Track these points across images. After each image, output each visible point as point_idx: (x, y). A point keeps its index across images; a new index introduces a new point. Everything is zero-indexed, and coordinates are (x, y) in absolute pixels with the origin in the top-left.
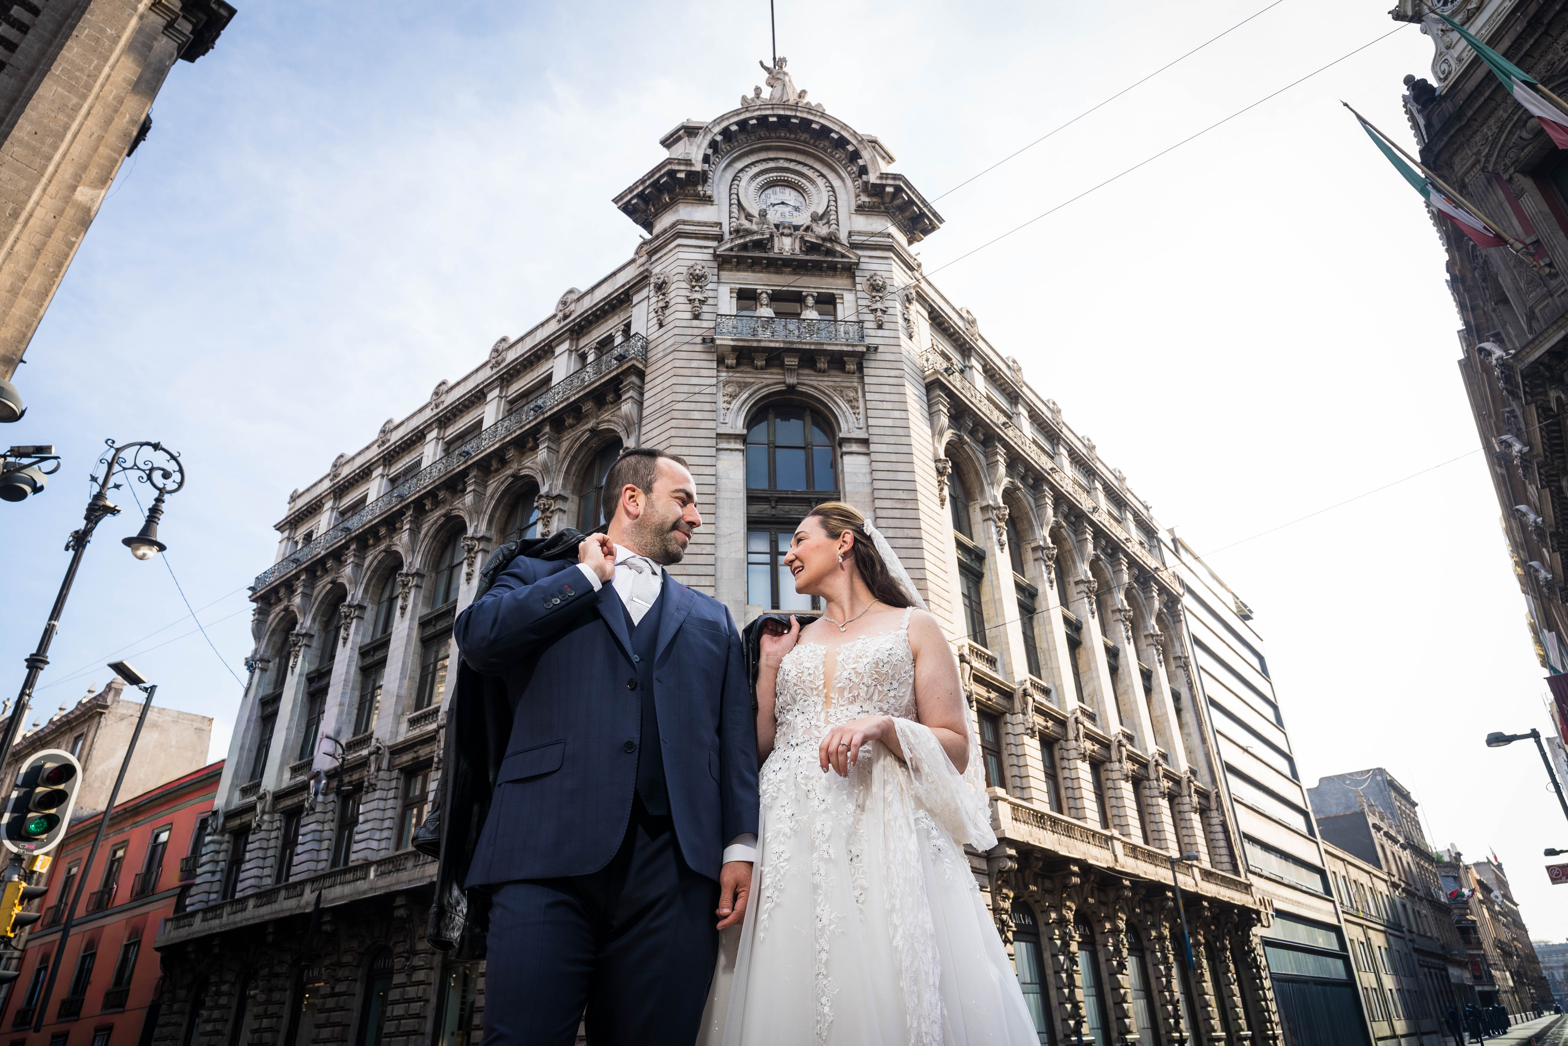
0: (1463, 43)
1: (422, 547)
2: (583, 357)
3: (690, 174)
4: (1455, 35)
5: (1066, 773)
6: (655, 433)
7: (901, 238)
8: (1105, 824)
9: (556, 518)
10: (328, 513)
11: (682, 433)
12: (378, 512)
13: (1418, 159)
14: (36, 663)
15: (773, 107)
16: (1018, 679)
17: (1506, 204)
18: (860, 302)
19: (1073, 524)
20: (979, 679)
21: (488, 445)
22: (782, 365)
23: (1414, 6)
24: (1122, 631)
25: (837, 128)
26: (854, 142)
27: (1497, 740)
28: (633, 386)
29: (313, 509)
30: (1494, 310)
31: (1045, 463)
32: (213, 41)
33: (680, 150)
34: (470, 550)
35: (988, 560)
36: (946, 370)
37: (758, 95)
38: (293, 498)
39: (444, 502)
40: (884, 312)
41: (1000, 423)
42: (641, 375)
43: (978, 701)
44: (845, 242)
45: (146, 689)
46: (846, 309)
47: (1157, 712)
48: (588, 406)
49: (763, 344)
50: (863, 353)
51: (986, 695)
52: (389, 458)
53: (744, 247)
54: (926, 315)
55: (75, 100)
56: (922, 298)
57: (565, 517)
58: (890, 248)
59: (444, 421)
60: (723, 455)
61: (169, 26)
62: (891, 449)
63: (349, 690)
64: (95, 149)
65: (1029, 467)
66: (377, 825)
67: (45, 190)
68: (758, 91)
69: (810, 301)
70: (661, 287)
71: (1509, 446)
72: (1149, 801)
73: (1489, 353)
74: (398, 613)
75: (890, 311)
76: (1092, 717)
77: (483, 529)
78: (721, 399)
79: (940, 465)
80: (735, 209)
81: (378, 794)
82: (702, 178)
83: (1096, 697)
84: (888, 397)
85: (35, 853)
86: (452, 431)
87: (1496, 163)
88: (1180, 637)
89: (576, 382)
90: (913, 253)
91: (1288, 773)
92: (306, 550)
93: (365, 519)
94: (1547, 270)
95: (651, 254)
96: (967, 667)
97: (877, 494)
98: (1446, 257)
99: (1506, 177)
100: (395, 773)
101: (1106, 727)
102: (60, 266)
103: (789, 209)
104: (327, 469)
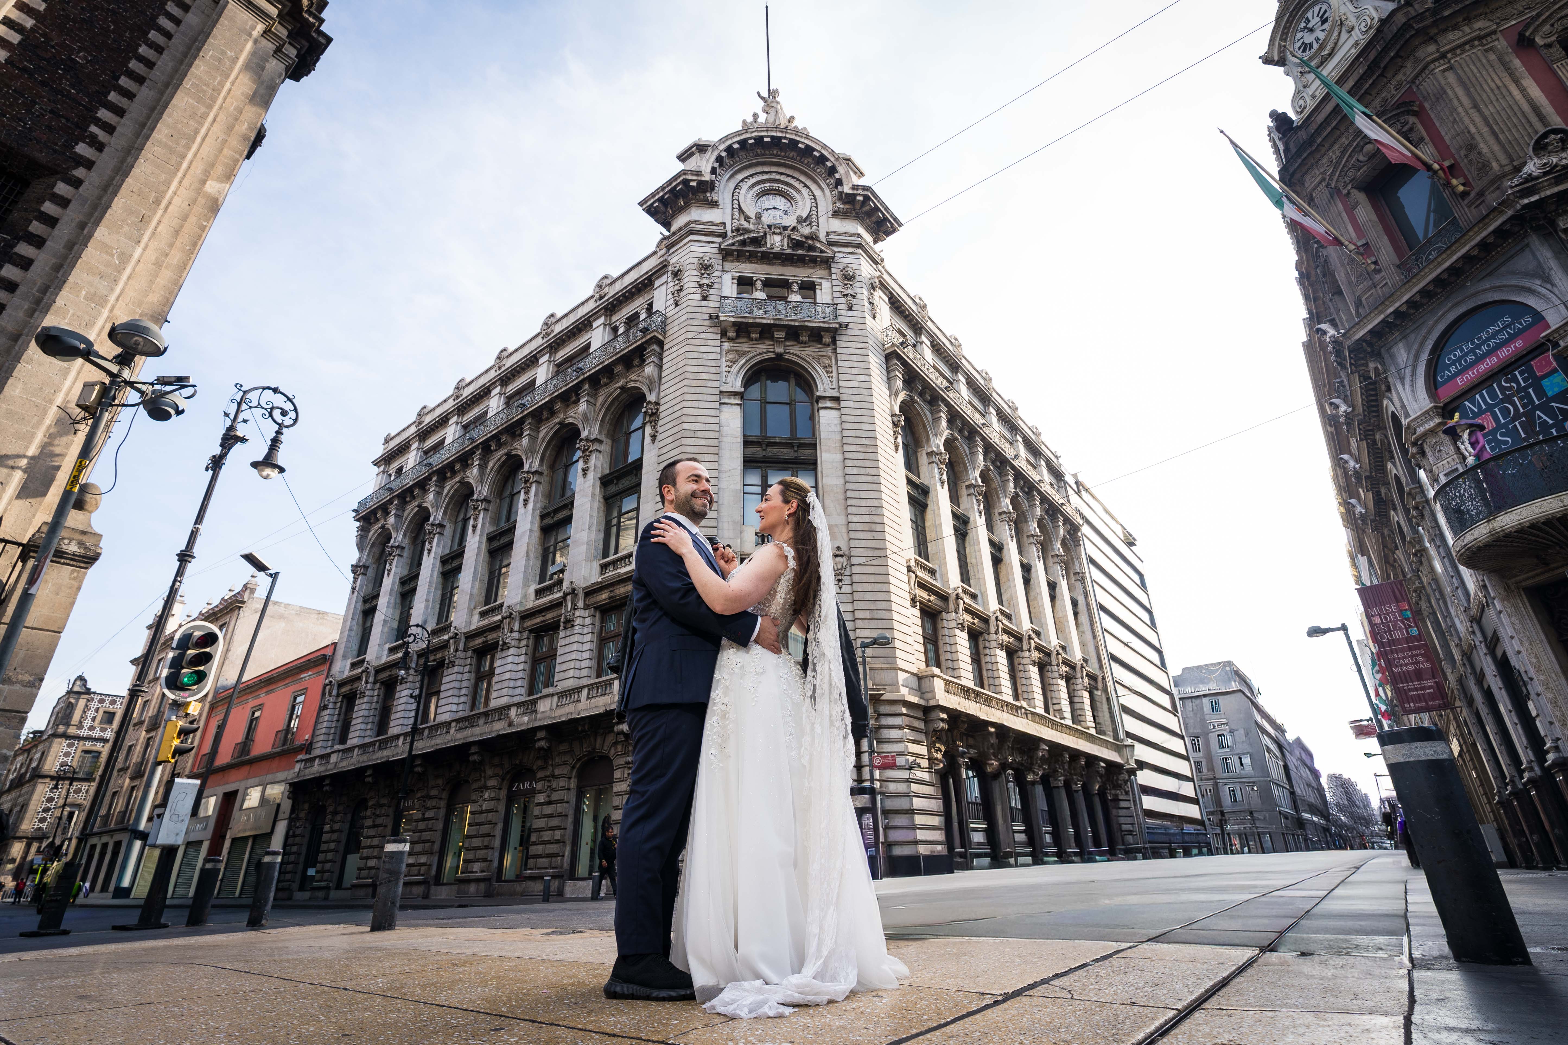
0: (1318, 82)
1: (489, 478)
2: (615, 329)
3: (700, 183)
4: (1312, 76)
5: (988, 659)
6: (672, 390)
7: (868, 238)
8: (1016, 697)
9: (593, 457)
10: (415, 452)
11: (693, 390)
12: (454, 452)
13: (1277, 177)
14: (185, 557)
15: (768, 129)
16: (952, 586)
17: (1344, 214)
18: (835, 288)
19: (999, 468)
20: (922, 585)
21: (540, 399)
22: (772, 338)
23: (1280, 52)
24: (1034, 552)
25: (818, 148)
26: (832, 159)
27: (1315, 632)
28: (654, 352)
29: (402, 449)
30: (1331, 300)
31: (978, 419)
32: (314, 64)
33: (692, 164)
34: (526, 482)
35: (932, 494)
36: (902, 344)
37: (755, 120)
38: (387, 440)
39: (505, 443)
40: (853, 297)
41: (943, 387)
42: (661, 344)
43: (921, 602)
44: (824, 240)
45: (271, 575)
46: (824, 294)
47: (1059, 614)
48: (619, 369)
49: (757, 321)
50: (836, 329)
51: (927, 597)
52: (462, 409)
53: (743, 243)
54: (887, 300)
55: (203, 109)
56: (884, 287)
57: (601, 456)
58: (859, 246)
59: (505, 380)
60: (725, 408)
61: (278, 50)
62: (857, 405)
63: (433, 590)
64: (221, 151)
65: (965, 422)
66: (456, 692)
67: (180, 182)
68: (755, 116)
69: (795, 287)
70: (677, 274)
71: (1337, 407)
72: (1051, 681)
73: (1325, 333)
74: (470, 530)
75: (858, 296)
76: (1009, 617)
77: (536, 465)
78: (724, 364)
79: (895, 419)
80: (736, 212)
81: (456, 669)
82: (709, 186)
83: (1013, 601)
84: (856, 364)
85: (189, 700)
86: (512, 388)
87: (1337, 181)
88: (1079, 558)
89: (610, 350)
90: (877, 250)
91: (1158, 663)
92: (398, 481)
93: (444, 457)
94: (1373, 267)
95: (669, 247)
96: (913, 576)
97: (845, 440)
98: (1296, 258)
99: (1345, 192)
100: (470, 653)
101: (1019, 625)
102: (194, 245)
103: (780, 213)
104: (413, 418)
